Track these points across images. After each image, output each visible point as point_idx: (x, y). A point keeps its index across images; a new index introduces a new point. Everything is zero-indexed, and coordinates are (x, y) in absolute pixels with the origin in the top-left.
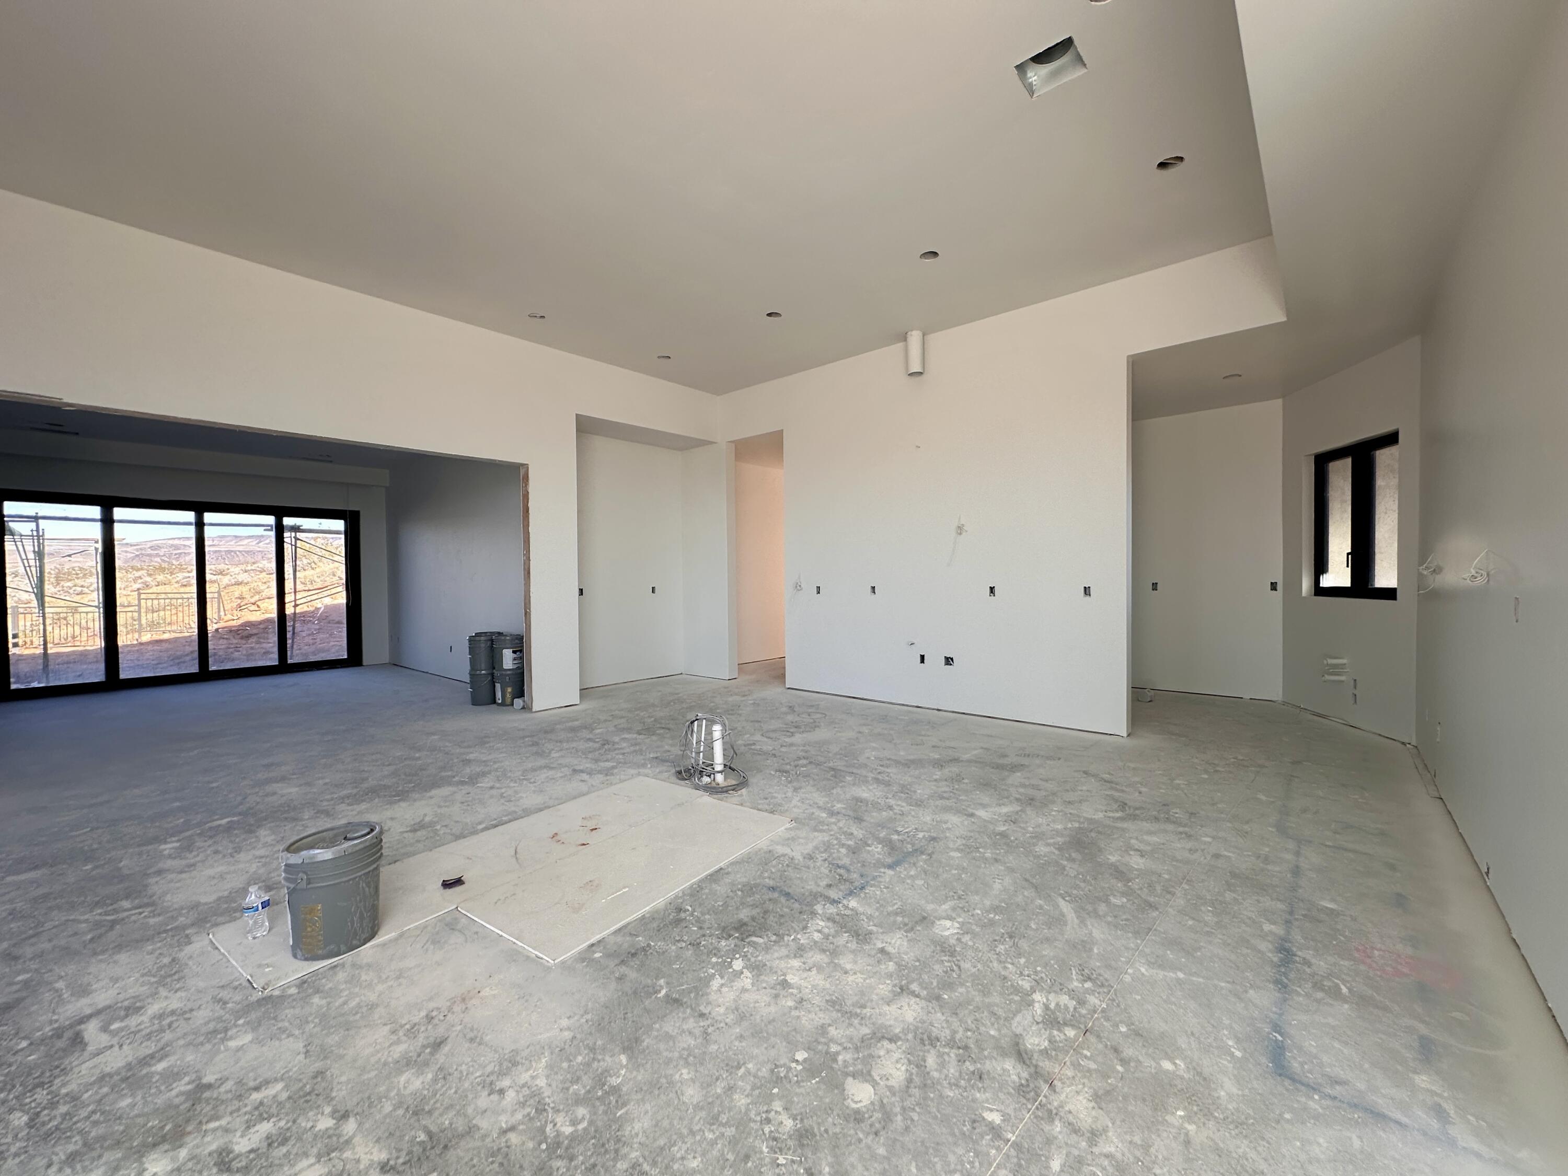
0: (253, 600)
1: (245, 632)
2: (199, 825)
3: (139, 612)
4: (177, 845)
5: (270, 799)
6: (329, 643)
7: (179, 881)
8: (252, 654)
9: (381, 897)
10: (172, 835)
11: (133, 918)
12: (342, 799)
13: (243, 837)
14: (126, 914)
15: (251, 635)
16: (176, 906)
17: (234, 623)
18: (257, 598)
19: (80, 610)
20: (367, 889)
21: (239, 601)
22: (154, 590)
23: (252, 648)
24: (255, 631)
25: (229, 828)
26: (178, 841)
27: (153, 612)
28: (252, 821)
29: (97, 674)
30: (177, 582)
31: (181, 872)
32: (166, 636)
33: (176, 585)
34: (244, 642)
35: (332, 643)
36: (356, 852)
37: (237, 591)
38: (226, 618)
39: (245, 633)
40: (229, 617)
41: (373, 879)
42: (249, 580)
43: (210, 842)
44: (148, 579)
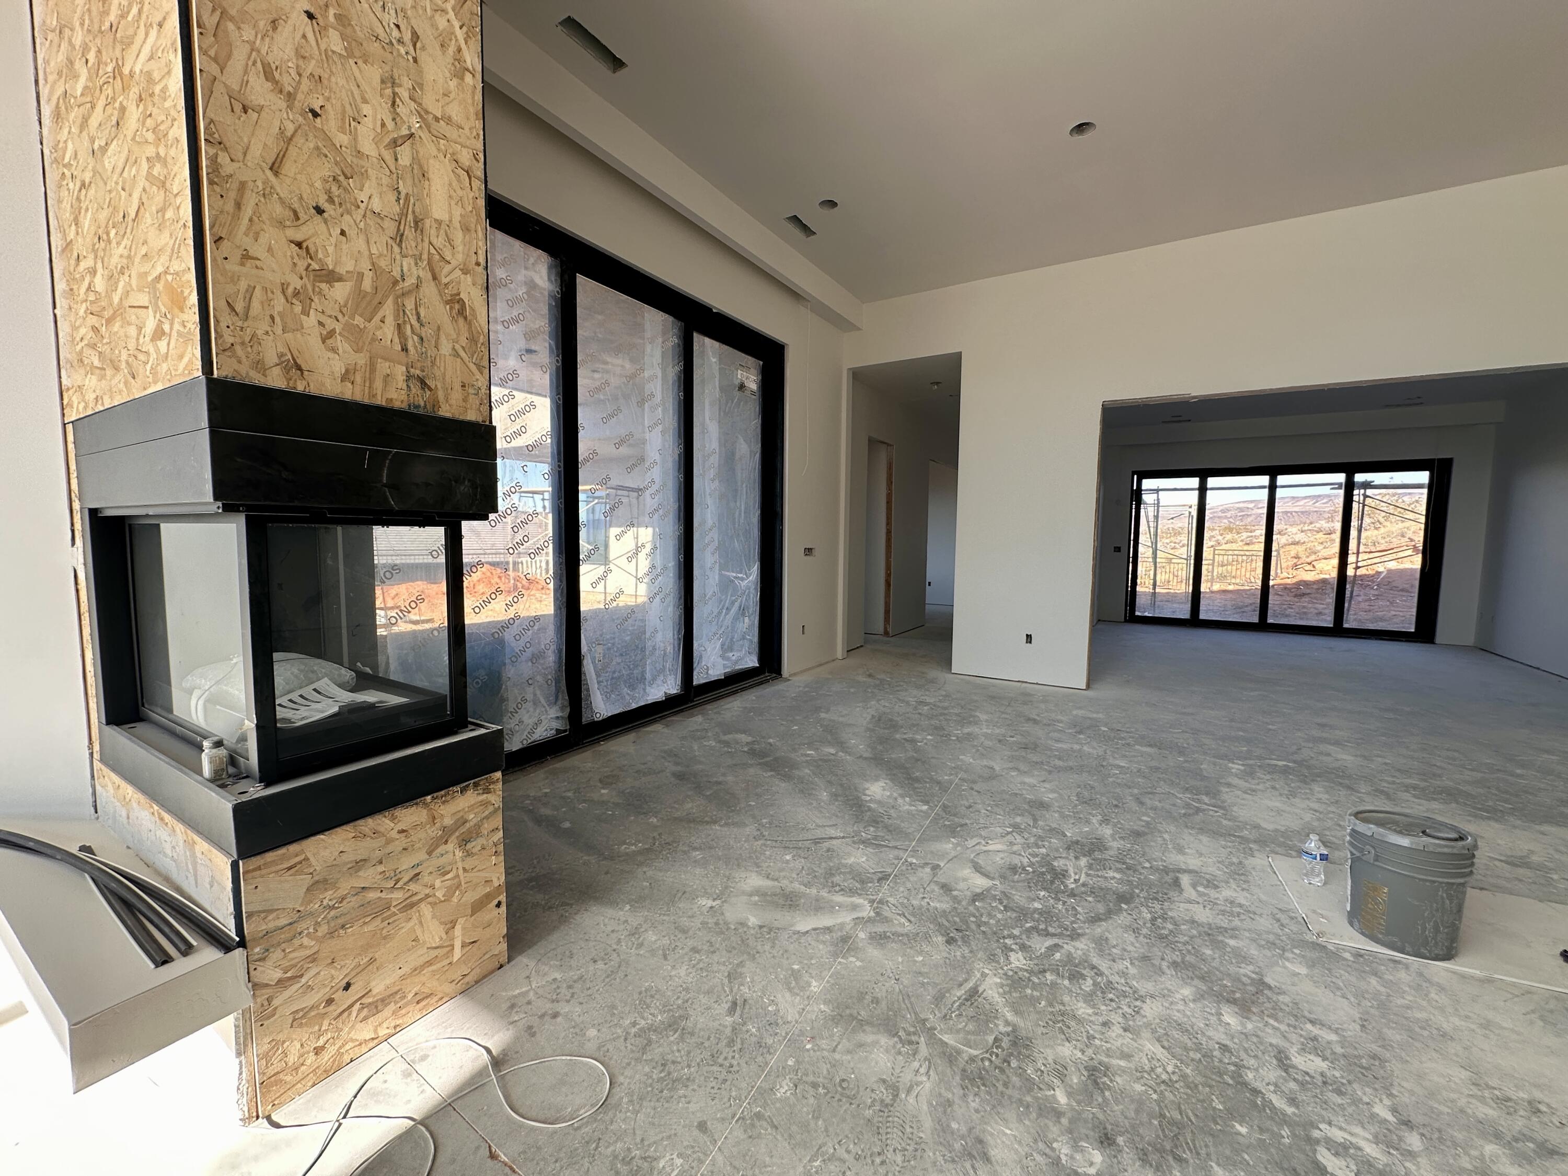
0: (1309, 560)
1: (1300, 590)
2: (1260, 758)
3: (1213, 565)
4: (1242, 768)
5: (1325, 758)
6: (1389, 611)
7: (1243, 799)
8: (1305, 613)
9: (1464, 919)
10: (1239, 758)
11: (1211, 813)
12: (1407, 788)
13: (1298, 784)
14: (1206, 807)
15: (1304, 594)
16: (1241, 819)
17: (1289, 581)
18: (1313, 557)
19: (1174, 561)
20: (1447, 902)
21: (1295, 561)
22: (1224, 547)
23: (1304, 607)
24: (1308, 591)
25: (1285, 771)
26: (1243, 765)
27: (1222, 566)
28: (1306, 772)
29: (1184, 612)
30: (1242, 541)
31: (1245, 792)
32: (1231, 588)
33: (1241, 544)
34: (1296, 599)
35: (1394, 613)
36: (1439, 853)
37: (1293, 550)
38: (1282, 576)
39: (1299, 592)
40: (1285, 575)
41: (1457, 896)
42: (1306, 540)
43: (1268, 777)
44: (1220, 538)
